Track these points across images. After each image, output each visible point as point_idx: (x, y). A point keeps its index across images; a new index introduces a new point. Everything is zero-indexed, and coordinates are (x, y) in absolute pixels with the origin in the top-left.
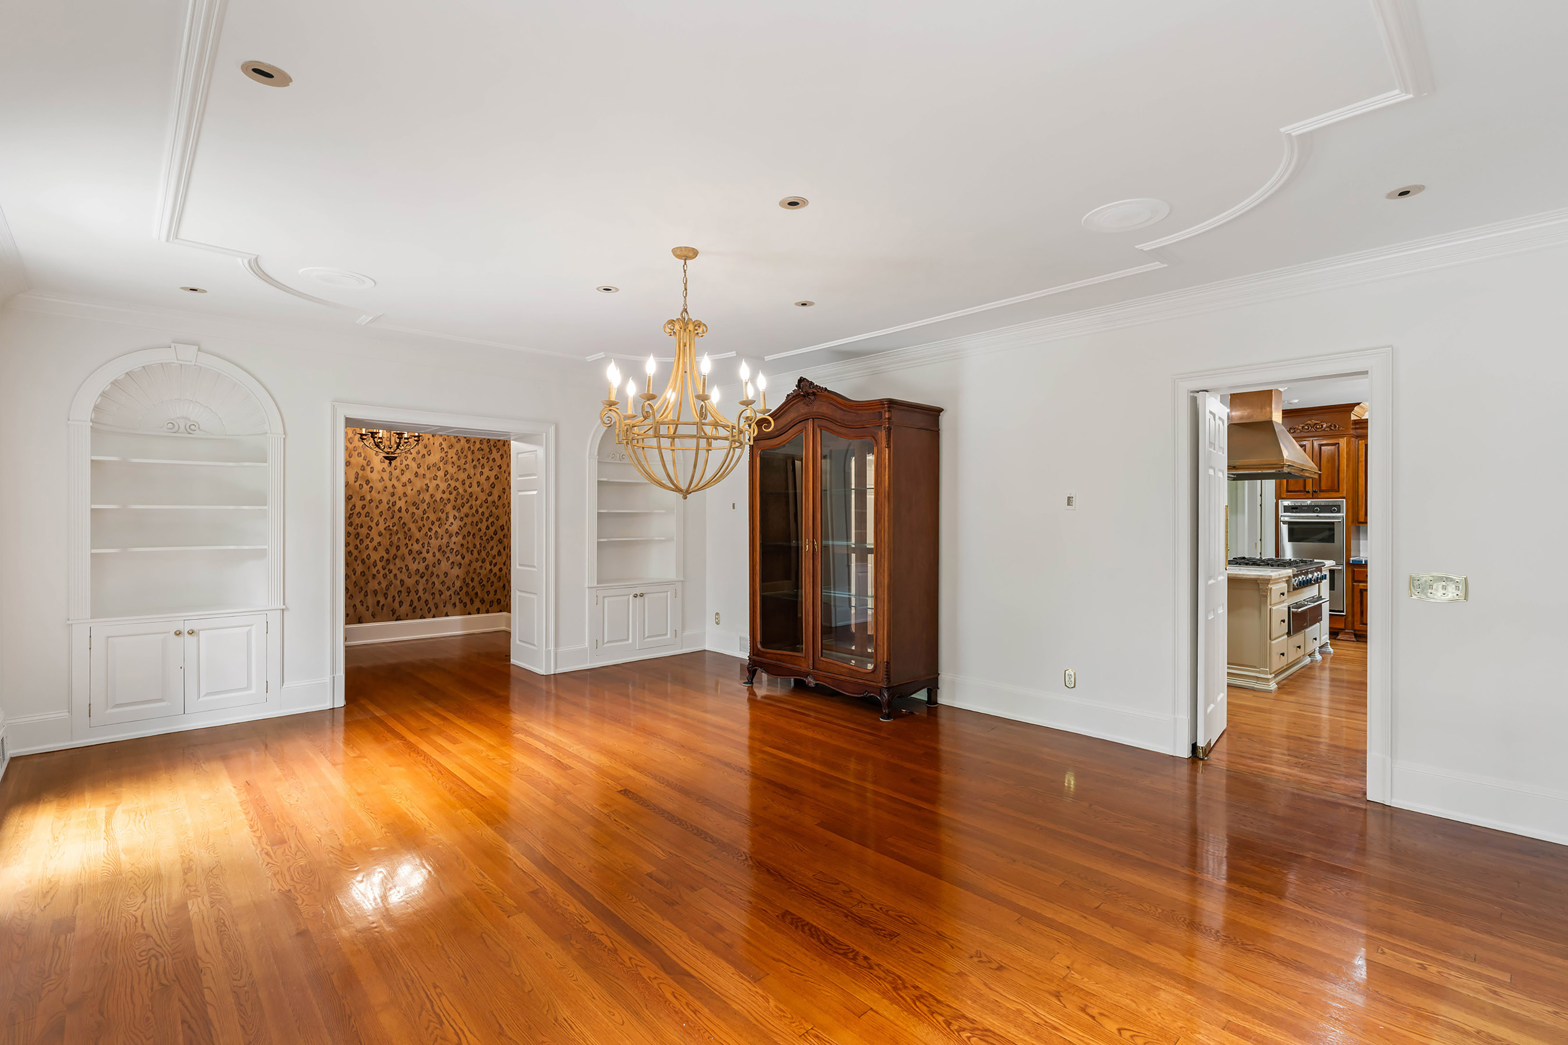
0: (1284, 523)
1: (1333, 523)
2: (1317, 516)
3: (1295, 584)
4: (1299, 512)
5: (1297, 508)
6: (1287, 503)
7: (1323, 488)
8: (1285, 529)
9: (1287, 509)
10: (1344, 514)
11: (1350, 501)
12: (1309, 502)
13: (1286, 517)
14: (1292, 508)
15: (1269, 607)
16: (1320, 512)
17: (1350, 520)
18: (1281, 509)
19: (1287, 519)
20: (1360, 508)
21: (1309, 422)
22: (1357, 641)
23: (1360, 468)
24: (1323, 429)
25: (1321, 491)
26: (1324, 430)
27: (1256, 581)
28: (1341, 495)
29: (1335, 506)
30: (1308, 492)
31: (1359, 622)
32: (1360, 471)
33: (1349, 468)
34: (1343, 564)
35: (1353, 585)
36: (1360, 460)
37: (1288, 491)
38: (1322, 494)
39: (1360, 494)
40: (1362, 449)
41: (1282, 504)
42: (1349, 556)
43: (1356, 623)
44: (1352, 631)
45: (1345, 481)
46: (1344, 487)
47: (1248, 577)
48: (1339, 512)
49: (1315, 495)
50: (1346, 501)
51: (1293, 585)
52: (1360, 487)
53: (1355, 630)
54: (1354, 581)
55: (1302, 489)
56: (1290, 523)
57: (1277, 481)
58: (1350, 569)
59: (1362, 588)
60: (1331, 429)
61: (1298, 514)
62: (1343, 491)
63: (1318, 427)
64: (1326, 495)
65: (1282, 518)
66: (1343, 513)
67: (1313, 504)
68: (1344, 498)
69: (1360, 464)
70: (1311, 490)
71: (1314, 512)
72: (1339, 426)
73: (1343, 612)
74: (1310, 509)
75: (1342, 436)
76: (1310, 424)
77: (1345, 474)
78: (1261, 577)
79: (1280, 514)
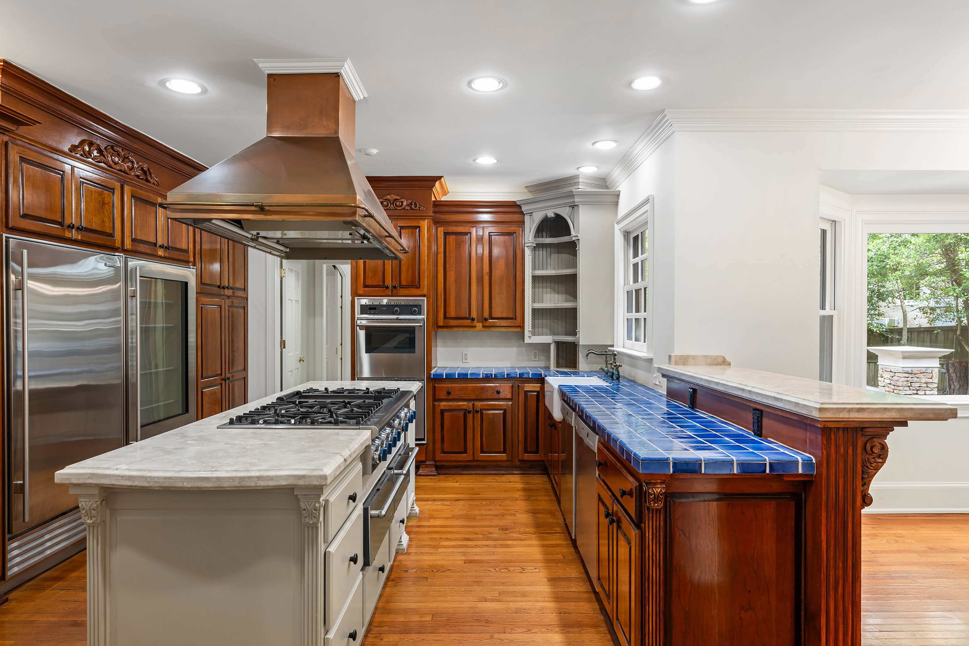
0: (361, 327)
1: (414, 327)
2: (397, 319)
3: (376, 457)
4: (377, 314)
5: (375, 309)
6: (364, 301)
7: (404, 283)
8: (362, 334)
9: (365, 309)
10: (425, 317)
11: (431, 300)
12: (385, 301)
13: (364, 320)
14: (370, 309)
15: (322, 547)
16: (400, 314)
17: (431, 324)
18: (357, 309)
19: (364, 322)
20: (439, 308)
21: (388, 197)
22: (439, 474)
23: (439, 260)
24: (403, 207)
25: (401, 287)
26: (404, 209)
27: (293, 489)
28: (421, 293)
29: (415, 306)
30: (387, 287)
31: (440, 451)
32: (439, 265)
33: (430, 258)
34: (424, 380)
35: (434, 405)
36: (439, 251)
37: (365, 286)
38: (403, 291)
39: (439, 292)
40: (441, 238)
41: (359, 302)
42: (430, 368)
43: (437, 453)
44: (432, 463)
45: (426, 275)
46: (425, 282)
47: (272, 483)
48: (420, 313)
49: (395, 291)
50: (427, 299)
51: (373, 459)
52: (439, 283)
53: (435, 462)
54: (435, 399)
55: (381, 284)
56: (367, 329)
57: (354, 261)
58: (431, 385)
59: (443, 408)
60: (412, 209)
61: (376, 317)
62: (423, 288)
63: (398, 204)
64: (407, 291)
65: (359, 322)
66: (424, 315)
67: (393, 304)
68: (424, 296)
69: (439, 256)
70: (390, 286)
71: (394, 314)
72: (420, 205)
73: (423, 440)
74: (390, 309)
75: (423, 218)
76: (389, 200)
77: (426, 266)
78: (301, 482)
79: (357, 316)
